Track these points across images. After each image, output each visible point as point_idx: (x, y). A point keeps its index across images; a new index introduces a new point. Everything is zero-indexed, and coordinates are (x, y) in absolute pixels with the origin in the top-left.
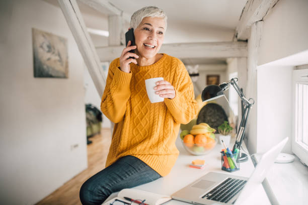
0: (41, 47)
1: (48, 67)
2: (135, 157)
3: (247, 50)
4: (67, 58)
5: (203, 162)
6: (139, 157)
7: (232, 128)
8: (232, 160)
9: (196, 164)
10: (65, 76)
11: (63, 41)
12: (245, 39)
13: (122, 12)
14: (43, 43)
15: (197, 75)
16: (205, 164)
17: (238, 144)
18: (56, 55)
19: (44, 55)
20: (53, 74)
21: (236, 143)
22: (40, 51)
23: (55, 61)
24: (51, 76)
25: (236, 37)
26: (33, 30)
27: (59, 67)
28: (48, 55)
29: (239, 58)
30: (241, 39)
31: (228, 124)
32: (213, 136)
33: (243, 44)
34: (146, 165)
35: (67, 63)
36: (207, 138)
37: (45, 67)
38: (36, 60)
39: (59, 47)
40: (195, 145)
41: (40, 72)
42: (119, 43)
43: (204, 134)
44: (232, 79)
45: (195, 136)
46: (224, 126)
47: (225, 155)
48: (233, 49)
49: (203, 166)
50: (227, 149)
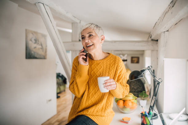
0: (31, 40)
1: (34, 52)
2: (87, 117)
3: (158, 46)
4: (46, 46)
5: (129, 119)
6: (89, 117)
7: (147, 95)
8: (148, 119)
9: (125, 120)
10: (44, 58)
11: (44, 36)
12: (156, 40)
13: (81, 21)
14: (32, 38)
15: (126, 60)
16: (131, 120)
17: (151, 108)
18: (39, 45)
19: (32, 45)
21: (151, 107)
22: (30, 42)
23: (39, 49)
24: (36, 58)
25: (151, 37)
28: (35, 45)
29: (153, 51)
30: (154, 39)
31: (145, 93)
32: (135, 101)
33: (155, 42)
34: (94, 122)
35: (46, 49)
36: (132, 102)
37: (33, 52)
38: (27, 48)
39: (41, 40)
40: (124, 107)
41: (30, 55)
42: (78, 40)
43: (130, 100)
44: (149, 67)
45: (124, 101)
46: (143, 94)
47: (143, 116)
48: (149, 45)
49: (129, 122)
50: (145, 112)
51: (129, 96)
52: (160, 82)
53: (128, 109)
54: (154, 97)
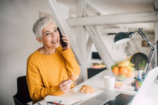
5: (121, 85)
9: (117, 86)
16: (123, 86)
26: (40, 12)
36: (128, 70)
42: (82, 16)
43: (126, 67)
45: (120, 68)
46: (143, 64)
48: (152, 15)
49: (121, 87)
50: (138, 76)
51: (124, 63)
52: (156, 48)
53: (124, 76)
54: (147, 64)
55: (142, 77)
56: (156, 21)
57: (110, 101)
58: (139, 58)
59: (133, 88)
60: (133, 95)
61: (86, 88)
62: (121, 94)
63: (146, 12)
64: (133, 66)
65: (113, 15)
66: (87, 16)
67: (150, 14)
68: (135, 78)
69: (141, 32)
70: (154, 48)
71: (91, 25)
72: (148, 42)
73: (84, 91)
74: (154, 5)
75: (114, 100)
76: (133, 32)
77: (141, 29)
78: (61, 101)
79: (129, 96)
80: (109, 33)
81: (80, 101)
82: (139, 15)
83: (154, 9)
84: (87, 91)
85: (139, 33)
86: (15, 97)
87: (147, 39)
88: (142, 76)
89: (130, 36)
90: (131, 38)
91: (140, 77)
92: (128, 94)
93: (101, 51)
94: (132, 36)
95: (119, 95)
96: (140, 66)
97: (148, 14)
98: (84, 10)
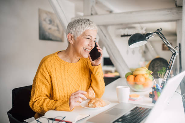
0: (45, 20)
1: (49, 34)
5: (138, 96)
9: (132, 97)
10: (61, 41)
14: (46, 18)
16: (139, 98)
18: (55, 26)
19: (47, 26)
20: (53, 38)
22: (44, 23)
23: (54, 30)
24: (51, 40)
26: (39, 10)
27: (57, 34)
28: (50, 26)
35: (63, 32)
36: (145, 78)
37: (47, 33)
38: (41, 29)
40: (135, 83)
41: (43, 36)
42: (90, 14)
43: (142, 75)
45: (135, 76)
46: (163, 71)
47: (155, 91)
48: (173, 13)
49: (137, 99)
50: (157, 85)
51: (141, 70)
52: (177, 52)
53: (140, 86)
54: (168, 71)
55: (162, 87)
56: (179, 20)
57: (124, 116)
58: (158, 64)
59: (151, 100)
60: (151, 108)
61: (95, 101)
62: (137, 107)
63: (166, 9)
64: (151, 74)
65: (127, 13)
66: (96, 14)
67: (171, 11)
68: (153, 88)
69: (161, 33)
70: (176, 52)
71: (101, 25)
72: (169, 45)
73: (92, 105)
74: (176, 1)
75: (128, 115)
76: (151, 33)
77: (160, 30)
78: (65, 117)
79: (146, 109)
80: (123, 34)
81: (87, 117)
82: (158, 13)
83: (175, 6)
84: (97, 104)
85: (158, 34)
86: (9, 112)
87: (168, 41)
88: (161, 85)
89: (147, 38)
90: (148, 40)
91: (159, 87)
92: (144, 107)
93: (114, 56)
94: (150, 37)
95: (135, 108)
96: (159, 74)
97: (168, 11)
98: (93, 6)
